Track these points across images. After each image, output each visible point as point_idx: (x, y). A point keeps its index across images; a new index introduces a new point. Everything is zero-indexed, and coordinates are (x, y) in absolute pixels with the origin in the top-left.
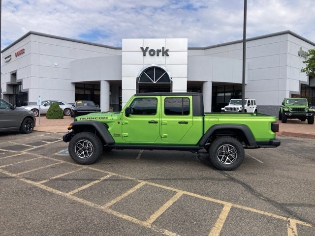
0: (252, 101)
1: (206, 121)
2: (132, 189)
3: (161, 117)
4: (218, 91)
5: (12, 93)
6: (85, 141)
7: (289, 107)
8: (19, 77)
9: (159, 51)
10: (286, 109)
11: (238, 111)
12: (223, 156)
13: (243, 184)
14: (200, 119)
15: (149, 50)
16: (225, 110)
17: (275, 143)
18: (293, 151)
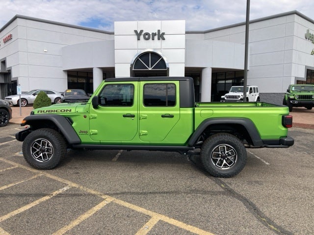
0: (254, 88)
1: (198, 114)
2: (89, 212)
3: (138, 109)
4: (219, 78)
5: (3, 82)
6: (43, 140)
7: (295, 95)
8: (8, 65)
9: (154, 35)
10: (292, 97)
11: (239, 99)
12: (219, 159)
13: (246, 201)
14: (189, 111)
15: (143, 34)
16: (226, 98)
17: (287, 142)
18: (305, 147)
